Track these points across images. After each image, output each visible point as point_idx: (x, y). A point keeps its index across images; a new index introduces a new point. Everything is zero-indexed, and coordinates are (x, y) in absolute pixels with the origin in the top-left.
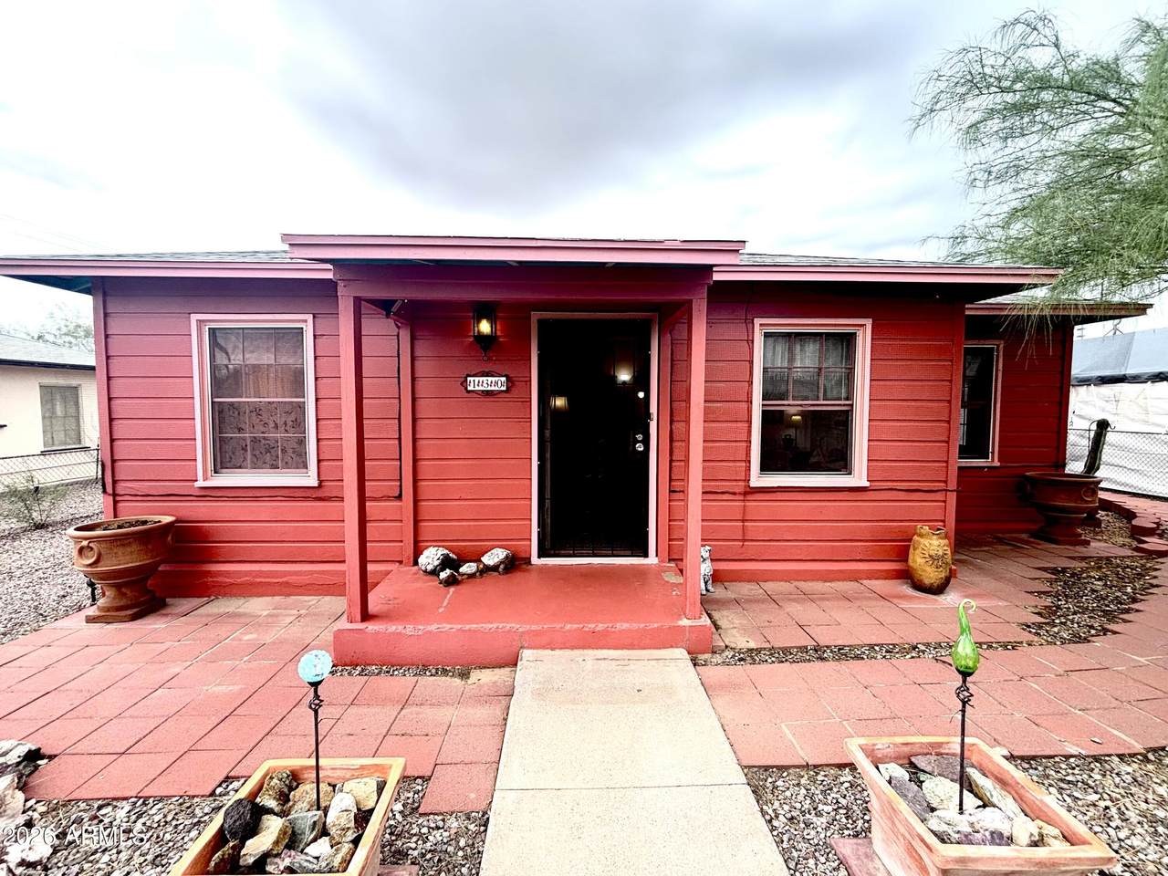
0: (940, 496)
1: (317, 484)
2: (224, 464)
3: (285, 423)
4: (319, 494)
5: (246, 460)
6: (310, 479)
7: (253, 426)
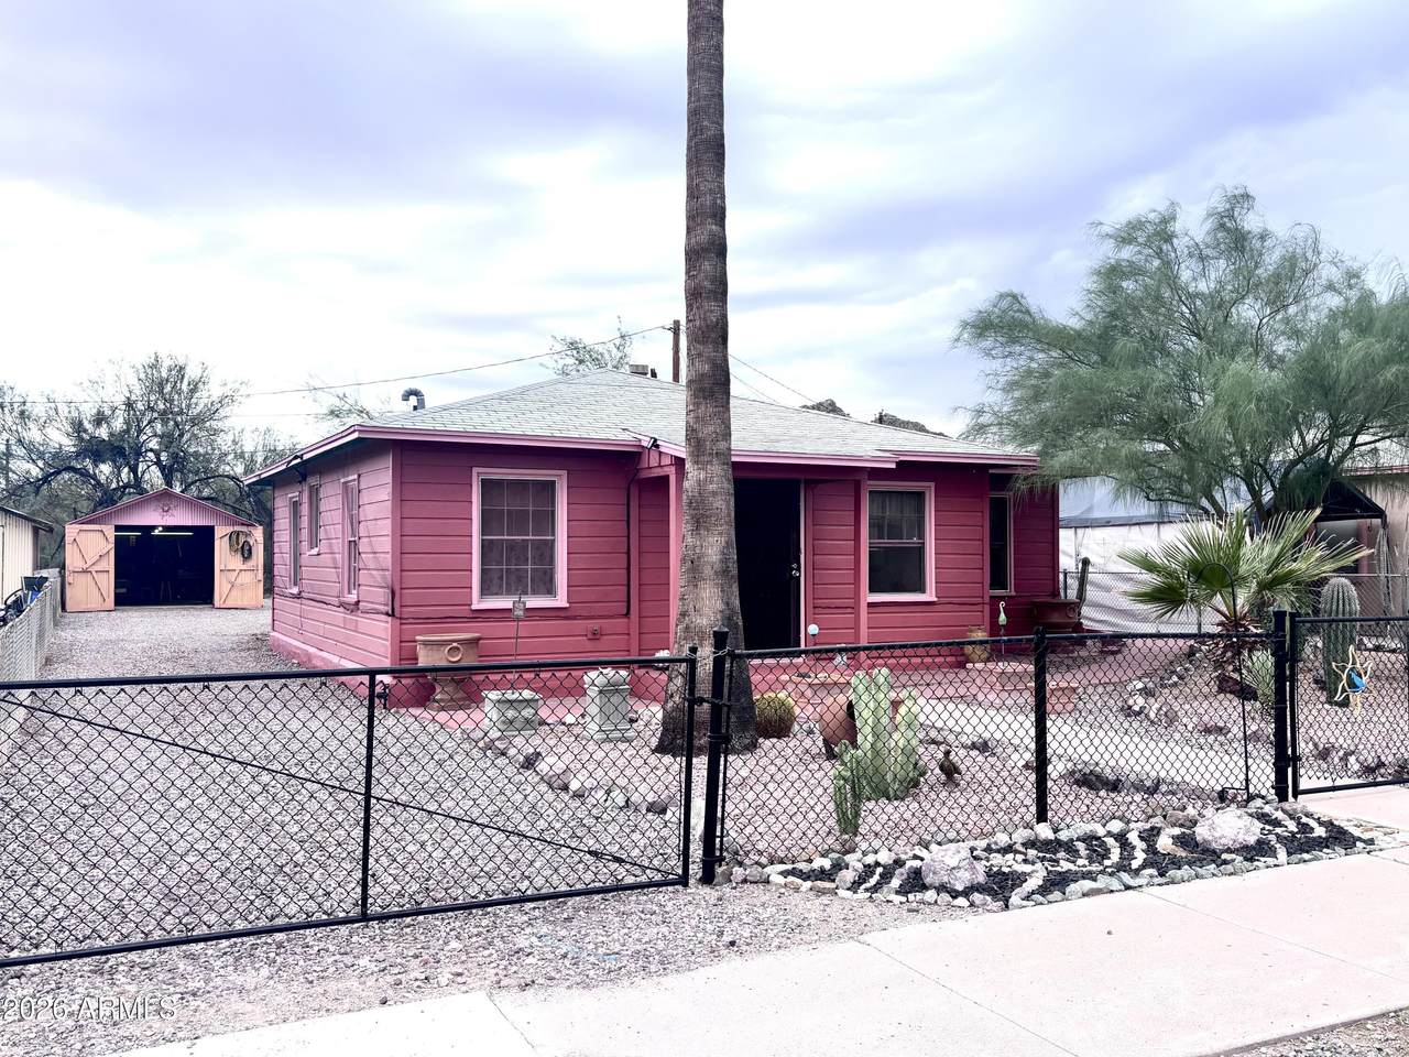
0: (979, 608)
1: (568, 605)
2: (486, 590)
3: (533, 558)
4: (569, 614)
5: (501, 587)
6: (560, 600)
7: (508, 559)
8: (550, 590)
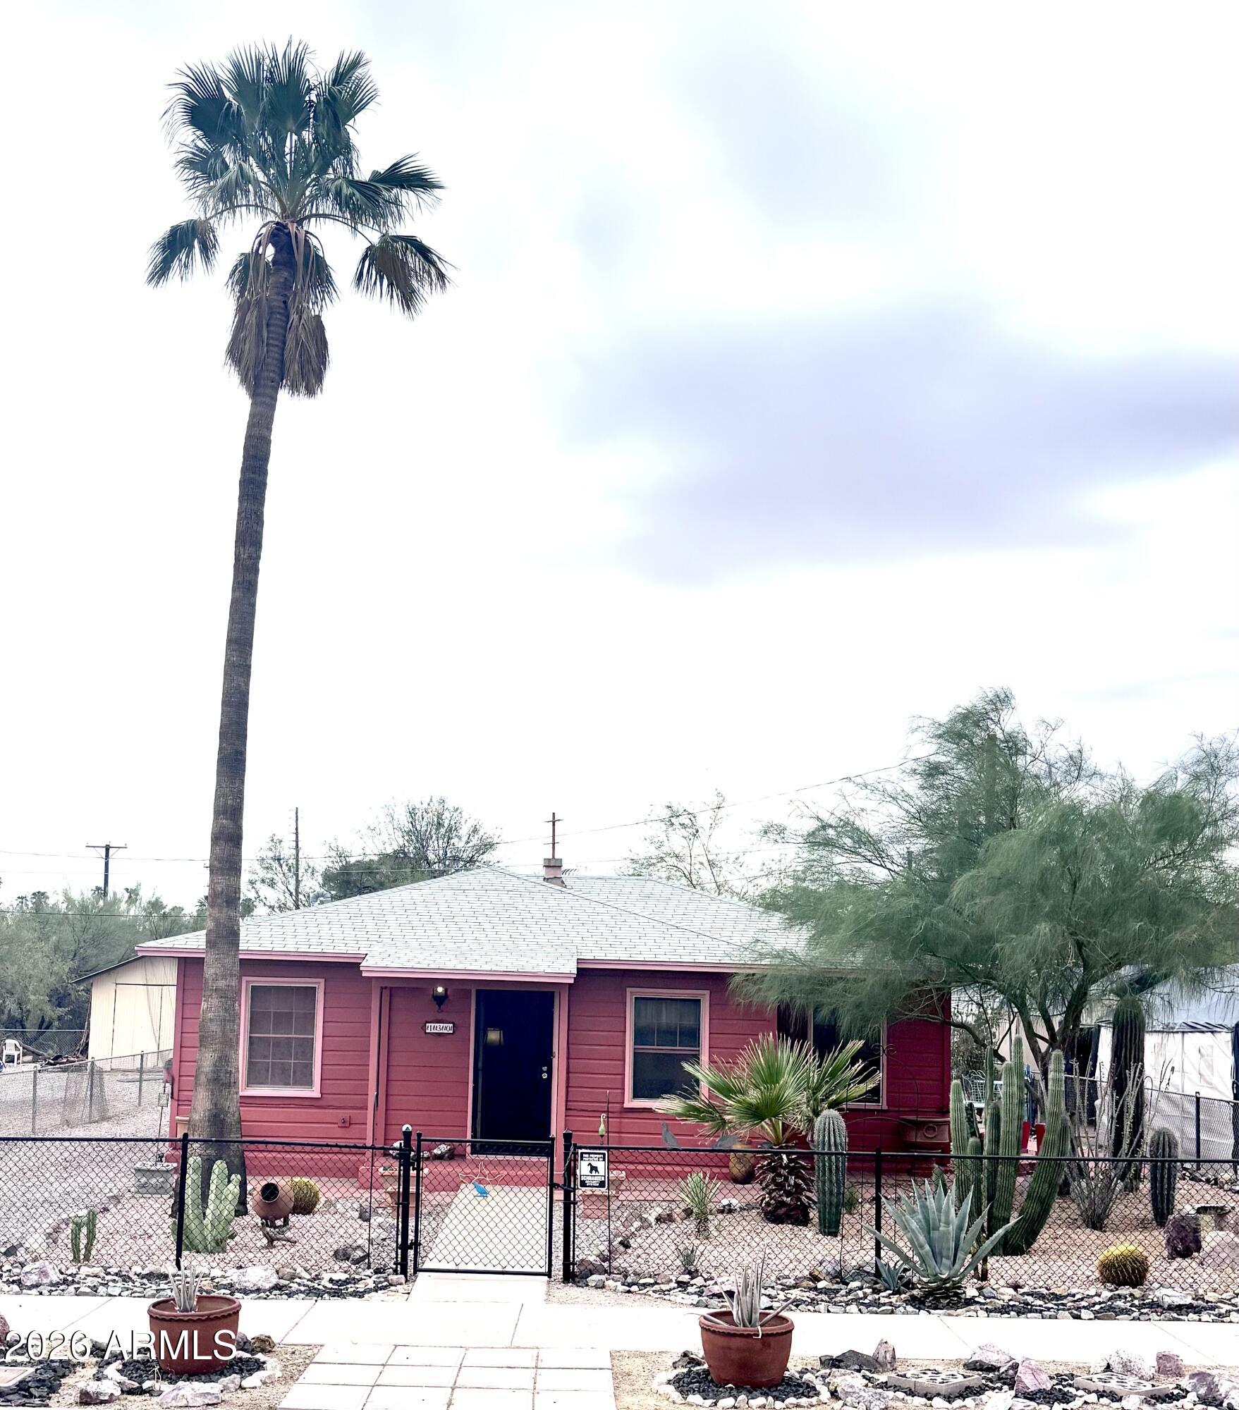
1: (320, 1096)
2: (252, 1080)
3: (296, 1054)
4: (320, 1103)
5: (267, 1078)
6: (314, 1092)
7: (274, 1055)
8: (309, 1083)
